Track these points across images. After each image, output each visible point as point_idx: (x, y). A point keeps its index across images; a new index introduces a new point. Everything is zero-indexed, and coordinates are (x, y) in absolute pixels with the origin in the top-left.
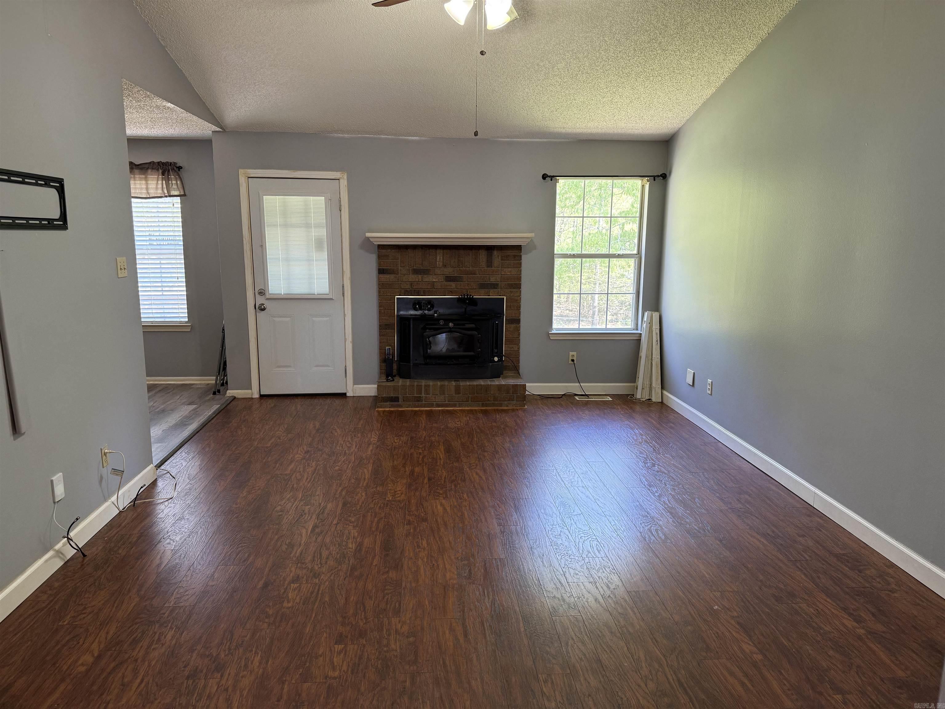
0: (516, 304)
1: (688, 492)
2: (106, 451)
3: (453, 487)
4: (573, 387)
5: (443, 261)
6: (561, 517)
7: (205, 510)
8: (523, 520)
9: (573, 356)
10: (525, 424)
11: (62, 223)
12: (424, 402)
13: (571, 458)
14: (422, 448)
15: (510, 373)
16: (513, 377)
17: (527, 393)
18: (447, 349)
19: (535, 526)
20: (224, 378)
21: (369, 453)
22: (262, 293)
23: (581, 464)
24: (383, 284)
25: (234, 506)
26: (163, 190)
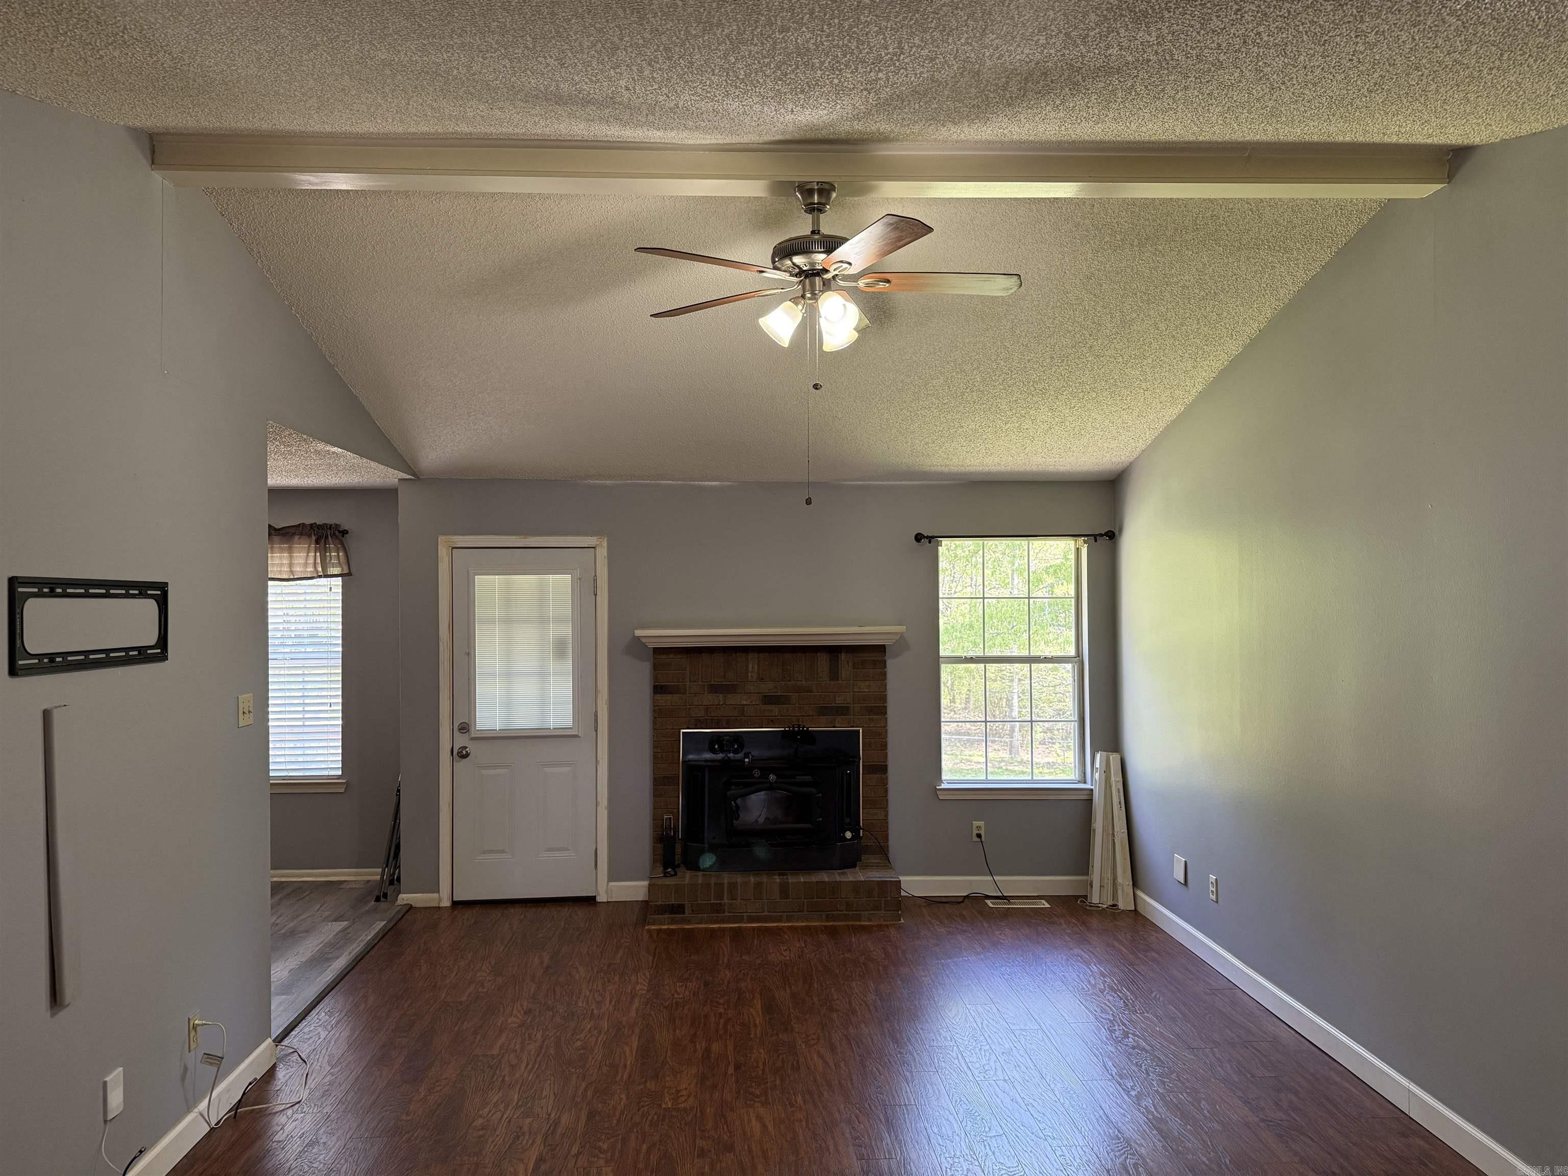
0: (879, 741)
1: (1187, 1088)
2: (197, 1022)
3: (778, 1082)
4: (980, 883)
5: (759, 670)
6: (967, 1141)
7: (355, 1125)
8: (900, 1147)
9: (979, 828)
10: (900, 955)
11: (159, 651)
12: (727, 914)
13: (982, 1024)
14: (723, 1004)
15: (873, 859)
16: (878, 866)
17: (903, 893)
18: (767, 819)
19: (922, 1160)
20: (394, 873)
21: (633, 1014)
22: (464, 728)
23: (1001, 1035)
24: (659, 709)
25: (404, 1117)
26: (315, 567)
